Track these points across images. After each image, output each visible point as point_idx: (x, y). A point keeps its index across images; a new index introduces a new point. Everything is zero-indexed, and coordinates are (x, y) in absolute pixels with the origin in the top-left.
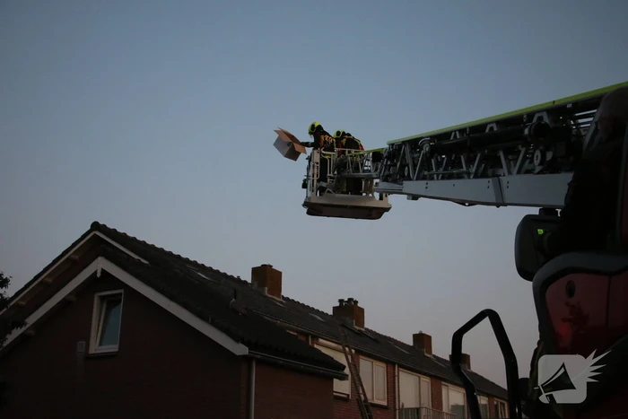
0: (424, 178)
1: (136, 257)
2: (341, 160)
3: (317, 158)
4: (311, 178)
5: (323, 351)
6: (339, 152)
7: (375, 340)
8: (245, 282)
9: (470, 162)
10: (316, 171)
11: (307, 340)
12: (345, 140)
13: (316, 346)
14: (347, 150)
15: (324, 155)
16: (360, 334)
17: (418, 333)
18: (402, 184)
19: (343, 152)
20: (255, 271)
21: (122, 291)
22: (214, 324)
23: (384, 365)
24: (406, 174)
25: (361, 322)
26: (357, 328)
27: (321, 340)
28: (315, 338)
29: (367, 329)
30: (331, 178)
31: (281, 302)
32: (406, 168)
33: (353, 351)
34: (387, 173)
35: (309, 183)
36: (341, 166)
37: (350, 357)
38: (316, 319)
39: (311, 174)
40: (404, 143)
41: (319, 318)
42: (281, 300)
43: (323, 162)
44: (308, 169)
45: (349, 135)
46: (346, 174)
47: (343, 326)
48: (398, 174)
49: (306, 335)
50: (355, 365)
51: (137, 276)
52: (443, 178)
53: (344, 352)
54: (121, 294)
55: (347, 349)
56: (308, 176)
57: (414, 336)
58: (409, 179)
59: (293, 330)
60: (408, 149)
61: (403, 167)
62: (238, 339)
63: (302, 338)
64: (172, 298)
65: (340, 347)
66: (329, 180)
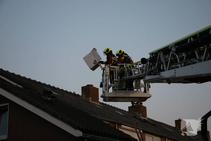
0: (173, 68)
1: (15, 84)
2: (122, 70)
3: (108, 70)
4: (105, 81)
5: (124, 132)
6: (120, 66)
7: (154, 125)
8: (78, 95)
9: (201, 53)
10: (107, 78)
11: (115, 126)
12: (123, 58)
13: (120, 129)
14: (125, 64)
15: (111, 68)
16: (145, 121)
17: (178, 119)
18: (160, 75)
19: (123, 66)
20: (84, 89)
21: (8, 104)
22: (61, 119)
23: (159, 139)
24: (162, 68)
25: (145, 114)
26: (143, 118)
27: (123, 126)
28: (120, 125)
29: (148, 119)
30: (116, 81)
31: (99, 106)
32: (162, 65)
33: (141, 131)
34: (150, 70)
35: (104, 84)
36: (122, 74)
37: (139, 135)
38: (119, 114)
39: (105, 79)
40: (159, 51)
41: (121, 113)
42: (99, 104)
43: (111, 73)
44: (103, 75)
45: (126, 54)
46: (125, 77)
47: (135, 117)
48: (157, 69)
49: (114, 123)
50: (143, 139)
51: (17, 95)
52: (184, 66)
53: (137, 132)
54: (7, 106)
55: (138, 130)
56: (103, 80)
57: (176, 121)
58: (163, 70)
59: (107, 121)
60: (162, 54)
61: (159, 65)
62: (76, 128)
63: (112, 125)
64: (37, 106)
65: (134, 129)
66: (115, 82)
